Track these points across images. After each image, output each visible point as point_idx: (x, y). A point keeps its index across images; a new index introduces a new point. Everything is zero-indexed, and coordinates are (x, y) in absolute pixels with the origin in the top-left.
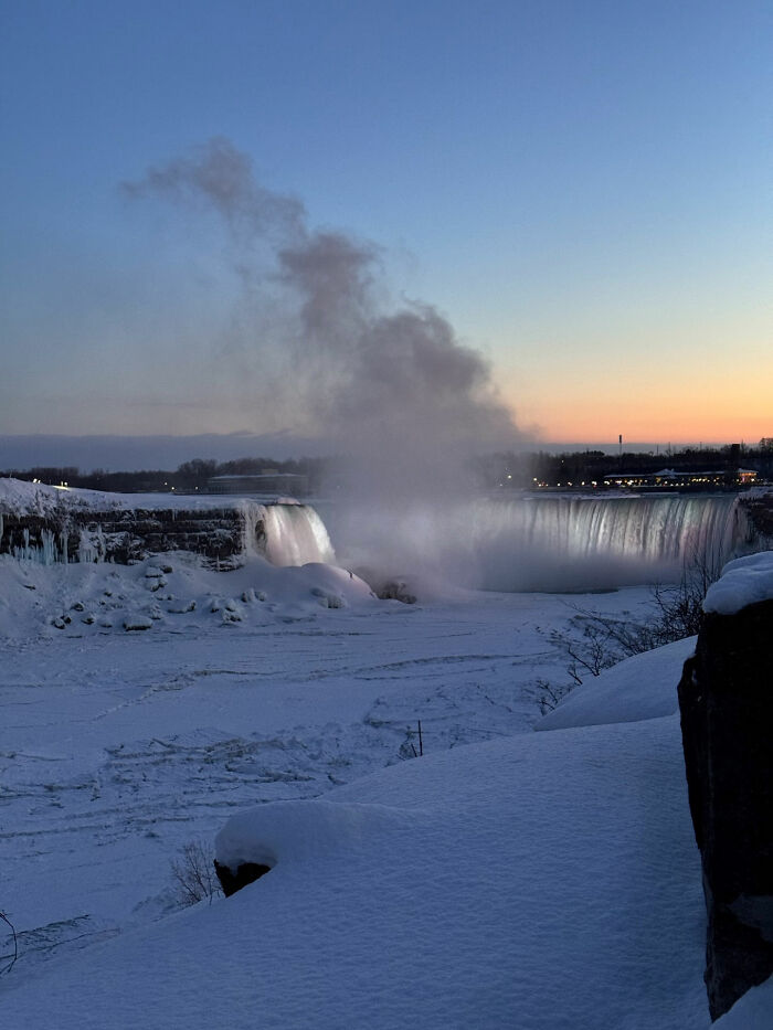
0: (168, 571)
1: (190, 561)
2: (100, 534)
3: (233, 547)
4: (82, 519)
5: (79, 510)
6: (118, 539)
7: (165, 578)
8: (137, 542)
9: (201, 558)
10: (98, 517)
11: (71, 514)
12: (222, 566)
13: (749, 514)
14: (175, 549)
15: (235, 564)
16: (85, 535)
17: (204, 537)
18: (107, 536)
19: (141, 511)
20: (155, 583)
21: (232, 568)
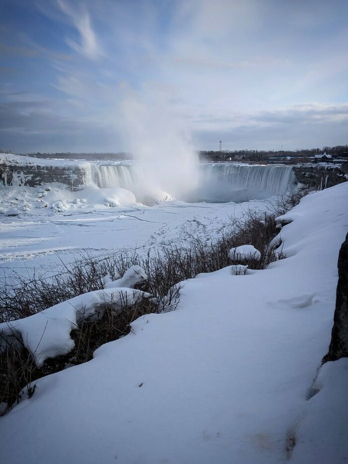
0: (48, 190)
1: (60, 187)
2: (22, 175)
3: (79, 182)
4: (13, 169)
5: (13, 164)
6: (30, 177)
7: (46, 193)
8: (38, 178)
9: (66, 186)
10: (21, 168)
11: (9, 166)
12: (74, 189)
13: (295, 174)
14: (55, 182)
15: (80, 188)
16: (15, 175)
17: (66, 177)
18: (25, 176)
19: (39, 166)
20: (41, 195)
21: (78, 190)
